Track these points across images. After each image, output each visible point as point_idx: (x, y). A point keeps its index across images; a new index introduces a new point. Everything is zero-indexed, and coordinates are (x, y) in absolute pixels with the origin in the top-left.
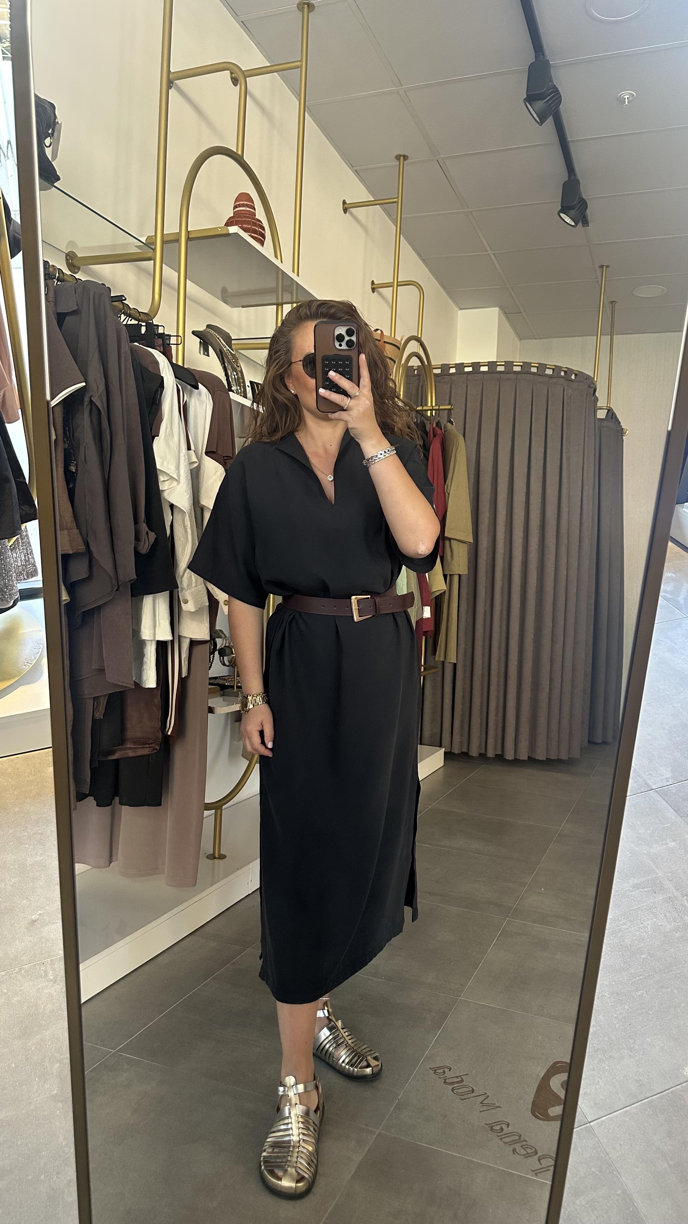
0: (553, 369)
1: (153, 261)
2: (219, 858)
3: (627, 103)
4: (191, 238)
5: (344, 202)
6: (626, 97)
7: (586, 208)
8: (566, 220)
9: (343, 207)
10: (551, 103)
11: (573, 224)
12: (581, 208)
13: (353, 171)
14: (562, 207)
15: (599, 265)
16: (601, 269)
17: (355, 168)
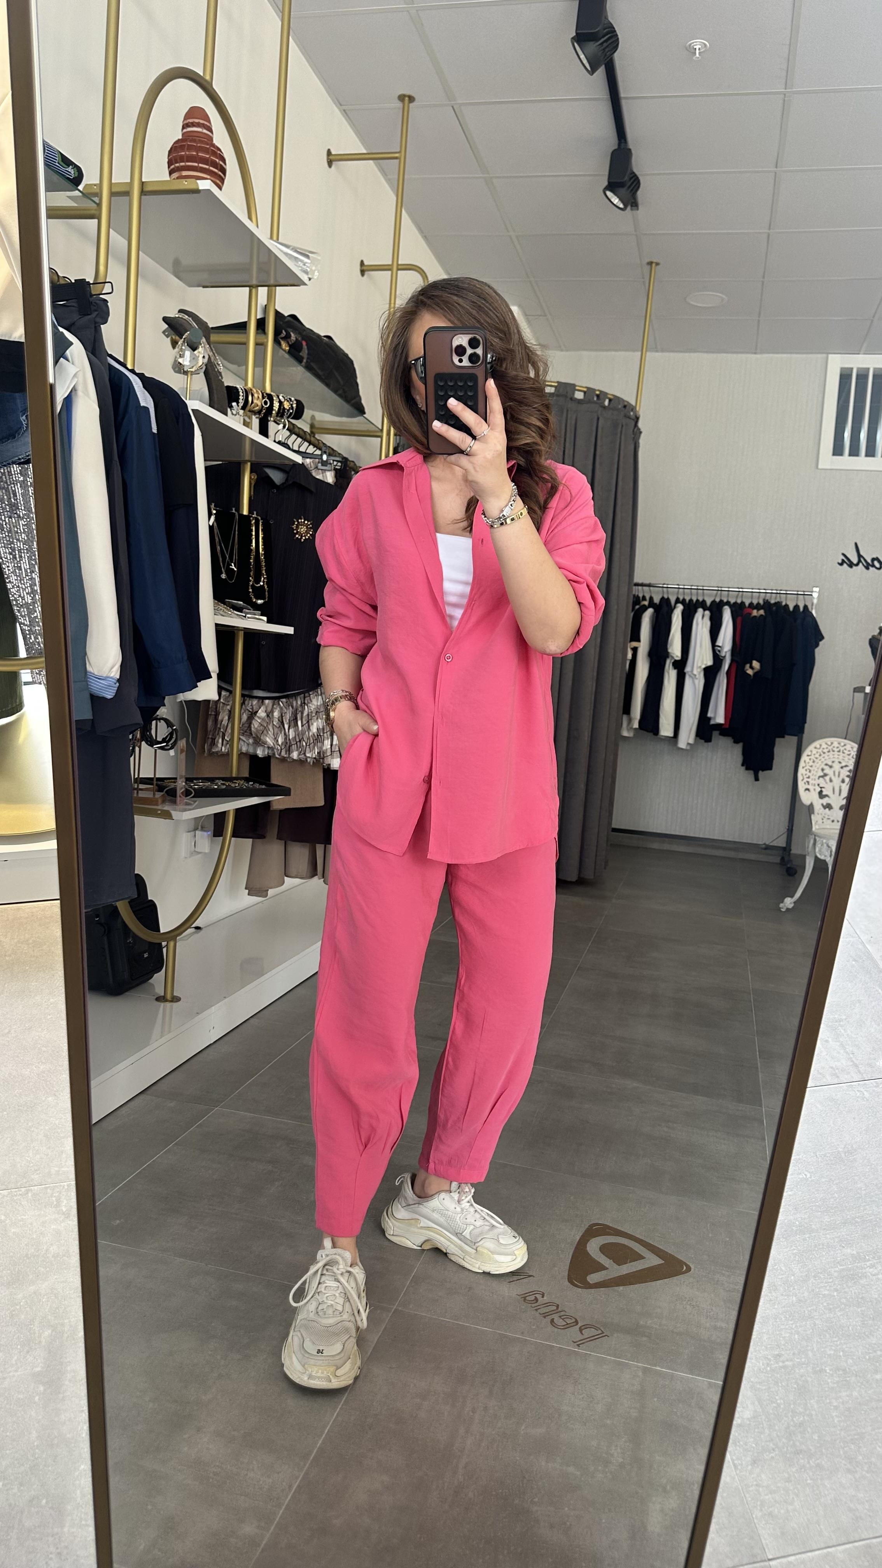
0: (585, 392)
1: (96, 220)
2: (172, 1001)
3: (697, 55)
4: (145, 192)
5: (329, 152)
7: (639, 187)
8: (612, 200)
9: (328, 159)
10: (607, 46)
11: (621, 206)
12: (632, 187)
13: (340, 111)
14: (609, 182)
15: (649, 260)
16: (649, 266)
17: (344, 107)
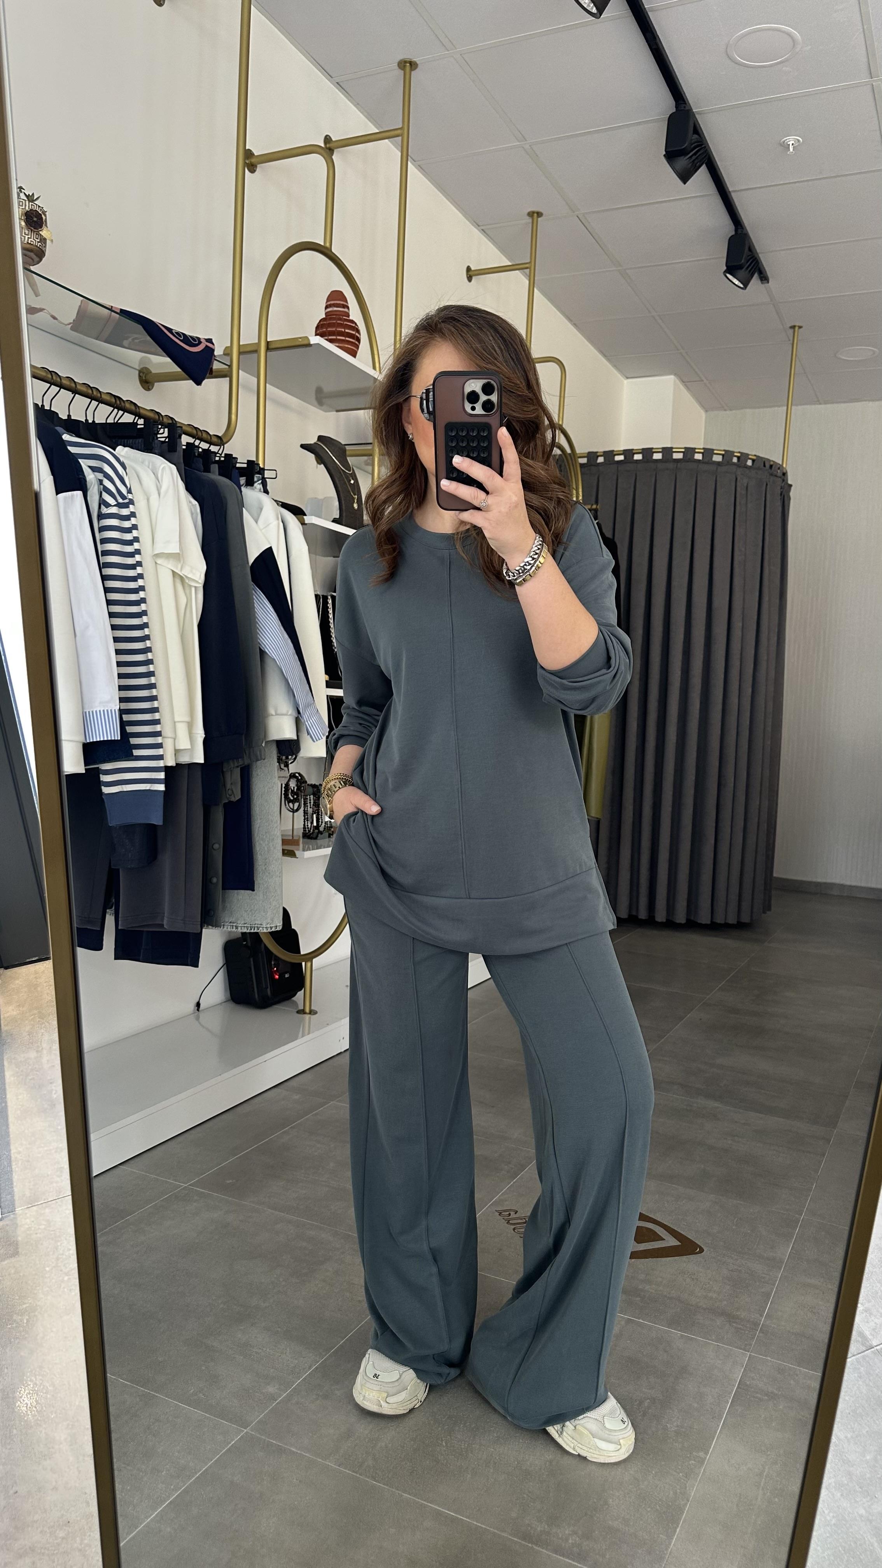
0: (722, 455)
1: (228, 379)
2: (310, 1013)
3: (791, 149)
4: (271, 349)
5: (469, 269)
6: (791, 143)
8: (732, 281)
9: (467, 275)
10: (696, 159)
11: (742, 286)
12: (750, 268)
13: (479, 230)
14: (726, 266)
15: (790, 325)
16: (793, 330)
17: (483, 228)
